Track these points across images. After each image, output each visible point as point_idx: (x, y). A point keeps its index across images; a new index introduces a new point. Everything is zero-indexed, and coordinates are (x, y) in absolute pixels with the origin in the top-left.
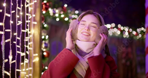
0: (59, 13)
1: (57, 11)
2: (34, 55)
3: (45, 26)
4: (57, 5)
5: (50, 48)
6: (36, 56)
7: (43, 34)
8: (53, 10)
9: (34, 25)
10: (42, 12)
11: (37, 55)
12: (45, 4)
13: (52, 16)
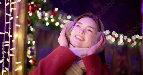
0: (48, 17)
1: (46, 14)
2: (17, 63)
3: (32, 29)
4: (46, 8)
5: (37, 55)
6: (19, 64)
7: (29, 39)
8: (42, 13)
9: (18, 28)
10: (29, 14)
11: (20, 62)
12: (32, 5)
13: (41, 20)
